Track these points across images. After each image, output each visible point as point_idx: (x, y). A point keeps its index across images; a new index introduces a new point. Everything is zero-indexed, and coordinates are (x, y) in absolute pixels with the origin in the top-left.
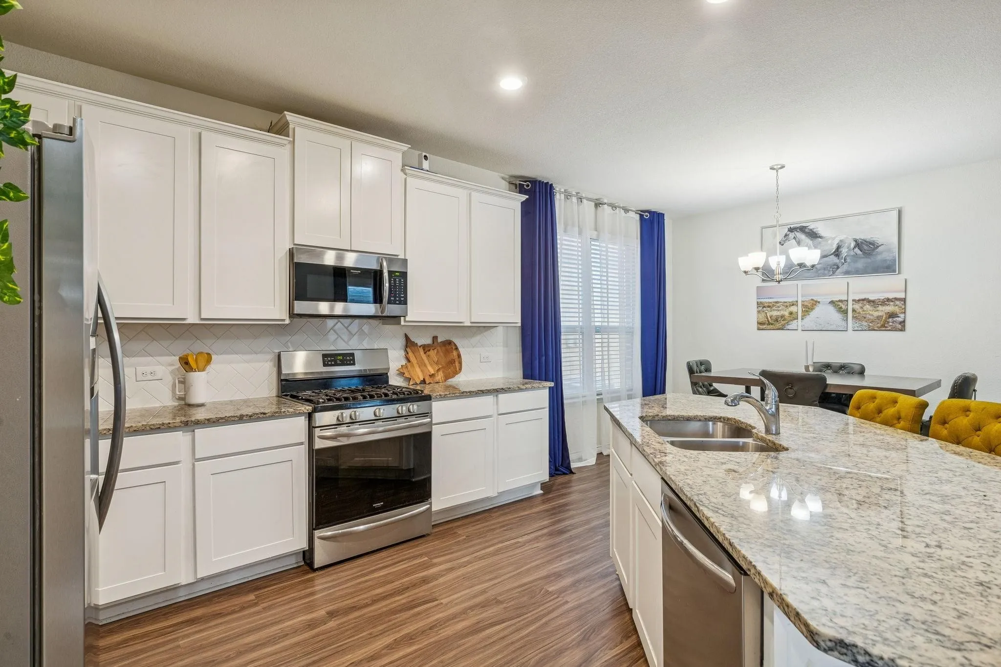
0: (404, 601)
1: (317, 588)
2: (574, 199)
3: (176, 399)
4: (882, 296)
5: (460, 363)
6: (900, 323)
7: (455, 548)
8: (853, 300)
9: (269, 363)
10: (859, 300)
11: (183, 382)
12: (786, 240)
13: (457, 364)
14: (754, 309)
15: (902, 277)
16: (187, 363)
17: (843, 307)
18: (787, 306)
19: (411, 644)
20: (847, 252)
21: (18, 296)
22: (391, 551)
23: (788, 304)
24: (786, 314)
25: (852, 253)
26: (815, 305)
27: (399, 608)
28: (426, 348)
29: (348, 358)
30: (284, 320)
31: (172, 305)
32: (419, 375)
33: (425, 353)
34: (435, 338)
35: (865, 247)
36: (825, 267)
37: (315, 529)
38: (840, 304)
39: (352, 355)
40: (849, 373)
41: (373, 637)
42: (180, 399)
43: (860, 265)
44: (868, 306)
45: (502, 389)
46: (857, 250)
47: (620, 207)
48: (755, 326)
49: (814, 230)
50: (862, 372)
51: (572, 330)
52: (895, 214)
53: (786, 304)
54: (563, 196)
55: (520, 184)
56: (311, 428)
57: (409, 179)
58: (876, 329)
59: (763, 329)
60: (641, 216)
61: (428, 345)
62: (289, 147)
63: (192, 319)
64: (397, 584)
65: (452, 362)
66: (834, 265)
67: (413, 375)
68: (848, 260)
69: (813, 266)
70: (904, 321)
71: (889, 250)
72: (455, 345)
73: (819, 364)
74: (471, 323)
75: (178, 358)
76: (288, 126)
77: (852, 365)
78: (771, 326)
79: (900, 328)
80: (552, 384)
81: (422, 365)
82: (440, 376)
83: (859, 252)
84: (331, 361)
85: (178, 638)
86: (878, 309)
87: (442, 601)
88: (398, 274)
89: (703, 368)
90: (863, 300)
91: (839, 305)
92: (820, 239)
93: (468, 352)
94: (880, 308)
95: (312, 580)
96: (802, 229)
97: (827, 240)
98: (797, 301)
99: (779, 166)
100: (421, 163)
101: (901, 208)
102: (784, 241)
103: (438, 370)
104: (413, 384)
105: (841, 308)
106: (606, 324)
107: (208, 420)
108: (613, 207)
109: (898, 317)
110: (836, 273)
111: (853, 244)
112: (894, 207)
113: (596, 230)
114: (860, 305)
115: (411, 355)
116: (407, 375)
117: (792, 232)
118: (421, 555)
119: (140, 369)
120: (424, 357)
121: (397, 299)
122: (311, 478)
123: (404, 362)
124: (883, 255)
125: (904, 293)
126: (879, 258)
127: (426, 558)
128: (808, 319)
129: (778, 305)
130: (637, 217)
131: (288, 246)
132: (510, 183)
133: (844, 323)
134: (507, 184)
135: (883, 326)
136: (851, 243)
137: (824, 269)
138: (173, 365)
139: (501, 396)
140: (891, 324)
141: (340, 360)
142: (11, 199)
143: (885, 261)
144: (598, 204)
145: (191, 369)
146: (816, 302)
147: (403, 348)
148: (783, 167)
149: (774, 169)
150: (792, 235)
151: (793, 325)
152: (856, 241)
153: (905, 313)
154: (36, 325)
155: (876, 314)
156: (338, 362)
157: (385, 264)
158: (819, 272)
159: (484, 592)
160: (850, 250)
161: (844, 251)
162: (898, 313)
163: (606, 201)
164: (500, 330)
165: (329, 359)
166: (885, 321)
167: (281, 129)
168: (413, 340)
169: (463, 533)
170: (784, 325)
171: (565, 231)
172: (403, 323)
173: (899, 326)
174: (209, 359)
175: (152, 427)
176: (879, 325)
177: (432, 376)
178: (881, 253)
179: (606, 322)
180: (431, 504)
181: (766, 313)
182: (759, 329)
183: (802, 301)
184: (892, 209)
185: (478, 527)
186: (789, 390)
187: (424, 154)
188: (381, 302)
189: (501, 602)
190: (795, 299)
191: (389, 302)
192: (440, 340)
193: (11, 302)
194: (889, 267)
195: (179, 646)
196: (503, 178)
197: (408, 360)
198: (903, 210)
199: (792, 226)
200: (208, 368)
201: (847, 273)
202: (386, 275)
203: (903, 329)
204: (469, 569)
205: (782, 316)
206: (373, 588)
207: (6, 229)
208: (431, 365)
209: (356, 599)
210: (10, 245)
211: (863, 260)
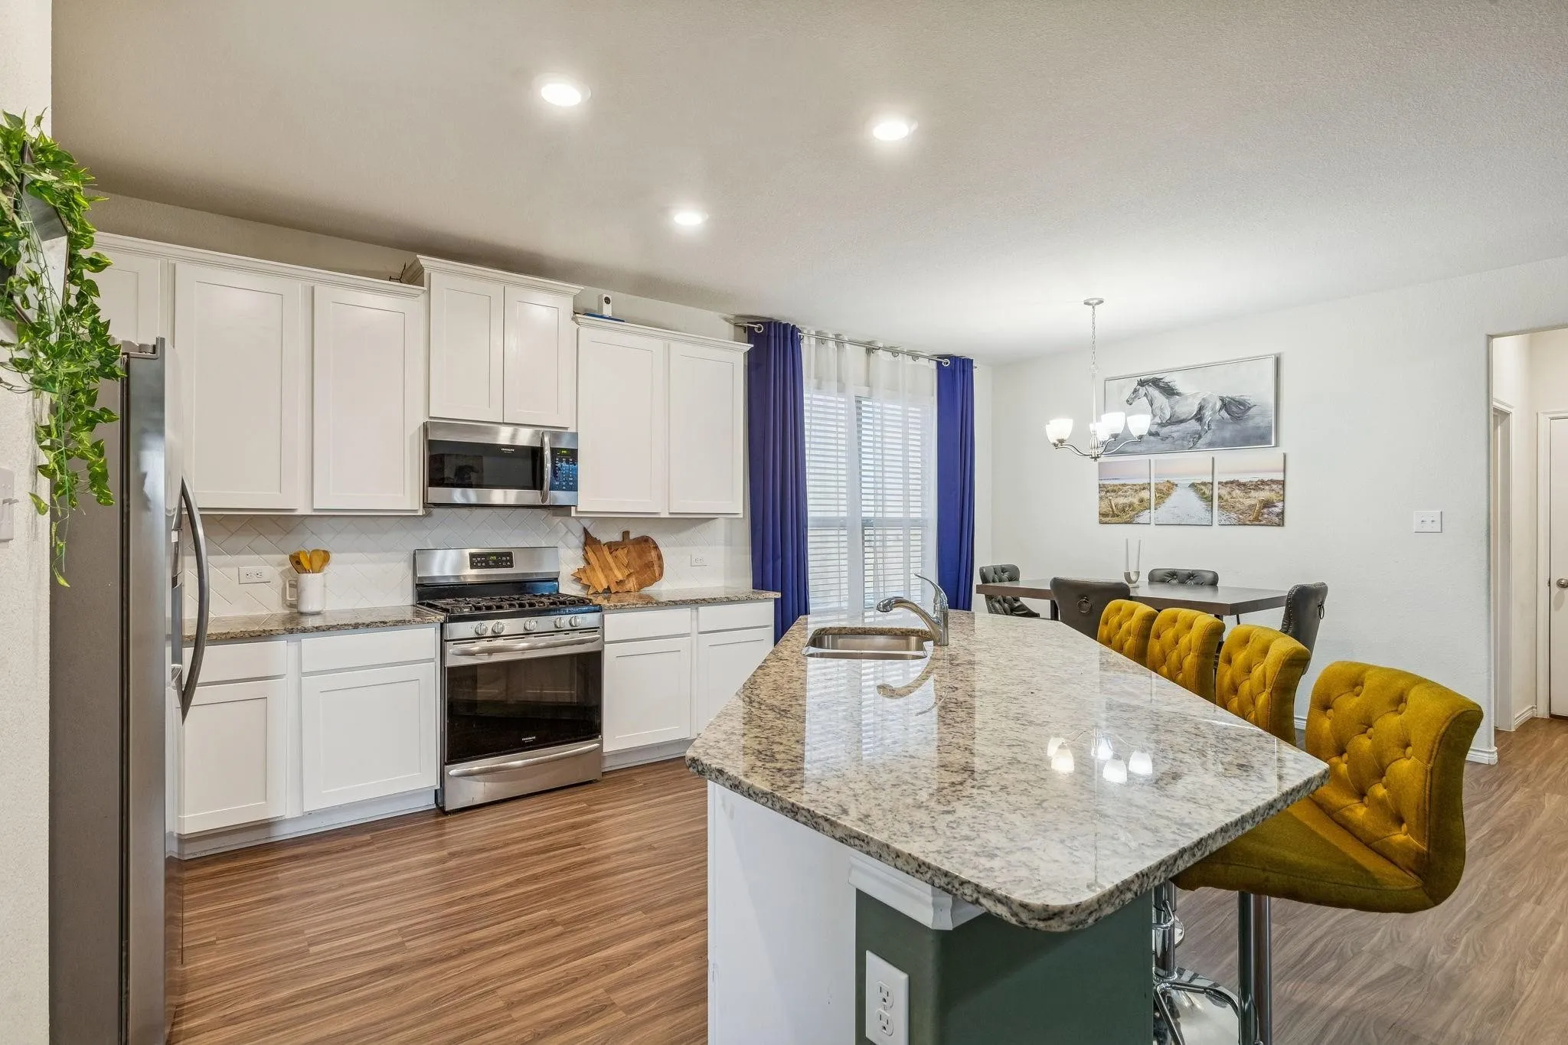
0: (541, 845)
1: (447, 830)
2: (831, 344)
3: (287, 606)
4: (1255, 477)
5: (661, 567)
6: (1278, 515)
7: (625, 795)
8: (1219, 483)
9: (402, 563)
10: (1227, 483)
11: (295, 585)
12: (1135, 397)
13: (656, 568)
14: (1095, 494)
15: (1280, 451)
16: (298, 563)
17: (1208, 493)
18: (1136, 491)
19: (535, 883)
20: (1210, 416)
21: (111, 499)
22: (544, 797)
23: (1138, 488)
24: (1136, 501)
25: (1218, 417)
26: (1172, 489)
27: (535, 851)
28: (612, 547)
29: (504, 558)
30: (416, 511)
31: (278, 493)
32: (601, 581)
33: (611, 553)
34: (626, 534)
35: (1234, 409)
36: (1183, 435)
37: (446, 764)
38: (1203, 487)
39: (510, 554)
40: (1197, 584)
41: (494, 876)
42: (292, 606)
43: (1227, 433)
44: (1237, 491)
45: (704, 599)
46: (1224, 413)
47: (903, 353)
48: (1096, 517)
49: (1170, 384)
50: (1214, 583)
51: (825, 524)
52: (1271, 362)
53: (1135, 487)
54: (813, 341)
55: (749, 327)
56: (443, 641)
57: (583, 330)
58: (1248, 523)
59: (1106, 523)
60: (939, 364)
61: (616, 543)
62: (423, 298)
63: (303, 510)
64: (540, 829)
65: (649, 565)
66: (1196, 433)
67: (593, 582)
68: (1213, 427)
69: (1141, 437)
70: (1283, 513)
71: (1263, 414)
72: (655, 543)
73: (1163, 571)
74: (670, 513)
75: (288, 556)
76: (423, 272)
77: (1205, 574)
78: (1116, 518)
79: (1277, 522)
80: (778, 595)
81: (606, 568)
82: (631, 584)
83: (1226, 415)
84: (481, 562)
85: (278, 871)
86: (1250, 495)
87: (585, 846)
88: (565, 452)
89: (1006, 575)
90: (1232, 482)
91: (1202, 490)
92: (1177, 397)
93: (672, 552)
94: (1253, 494)
95: (444, 822)
96: (1156, 383)
97: (1187, 398)
98: (1149, 484)
99: (1097, 301)
100: (601, 308)
101: (1280, 354)
102: (1133, 399)
103: (629, 575)
104: (594, 593)
105: (1204, 493)
106: (879, 515)
107: (317, 628)
108: (895, 352)
109: (1275, 506)
110: (1198, 445)
111: (1219, 404)
112: (1268, 353)
113: (868, 384)
114: (1228, 489)
115: (590, 554)
116: (585, 581)
117: (1143, 386)
118: (579, 802)
119: (245, 569)
120: (610, 559)
121: (564, 483)
122: (443, 702)
123: (582, 564)
124: (1256, 420)
125: (1282, 473)
126: (1251, 423)
127: (585, 805)
128: (1163, 508)
129: (1125, 488)
130: (933, 365)
131: (422, 419)
132: (736, 325)
133: (1208, 515)
134: (732, 326)
135: (1256, 519)
136: (1216, 404)
137: (1183, 439)
138: (284, 565)
139: (701, 609)
140: (1266, 516)
141: (494, 561)
142: (105, 421)
143: (1259, 428)
144: (870, 349)
145: (306, 571)
146: (1173, 484)
147: (581, 545)
148: (1101, 302)
149: (1089, 304)
150: (1142, 391)
151: (1145, 517)
152: (1222, 399)
153: (1283, 501)
154: (125, 521)
155: (1248, 502)
156: (491, 563)
157: (546, 439)
158: (1176, 443)
159: (640, 838)
160: (1214, 413)
161: (1208, 414)
162: (1275, 501)
163: (881, 345)
164: (720, 524)
165: (479, 559)
166: (1259, 512)
167: (412, 276)
168: (594, 535)
169: (640, 780)
170: (1132, 517)
171: (819, 387)
172: (573, 514)
173: (1277, 520)
174: (326, 557)
175: (252, 634)
176: (1251, 518)
177: (620, 583)
178: (1253, 417)
179: (880, 512)
180: (601, 742)
181: (1110, 500)
182: (1101, 522)
183: (1156, 484)
184: (1265, 357)
185: (664, 774)
186: (1085, 604)
187: (605, 296)
188: (541, 488)
189: (655, 849)
190: (1146, 481)
191: (552, 488)
192: (632, 536)
193: (105, 504)
194: (1260, 438)
195: (278, 878)
196: (726, 320)
197: (588, 563)
198: (1282, 356)
199: (1143, 378)
200: (327, 569)
201: (1211, 444)
202: (547, 453)
203: (1281, 524)
204: (631, 816)
205: (1131, 505)
206: (512, 831)
207: (102, 447)
208: (619, 569)
209: (488, 841)
210: (105, 460)
211: (1230, 427)
